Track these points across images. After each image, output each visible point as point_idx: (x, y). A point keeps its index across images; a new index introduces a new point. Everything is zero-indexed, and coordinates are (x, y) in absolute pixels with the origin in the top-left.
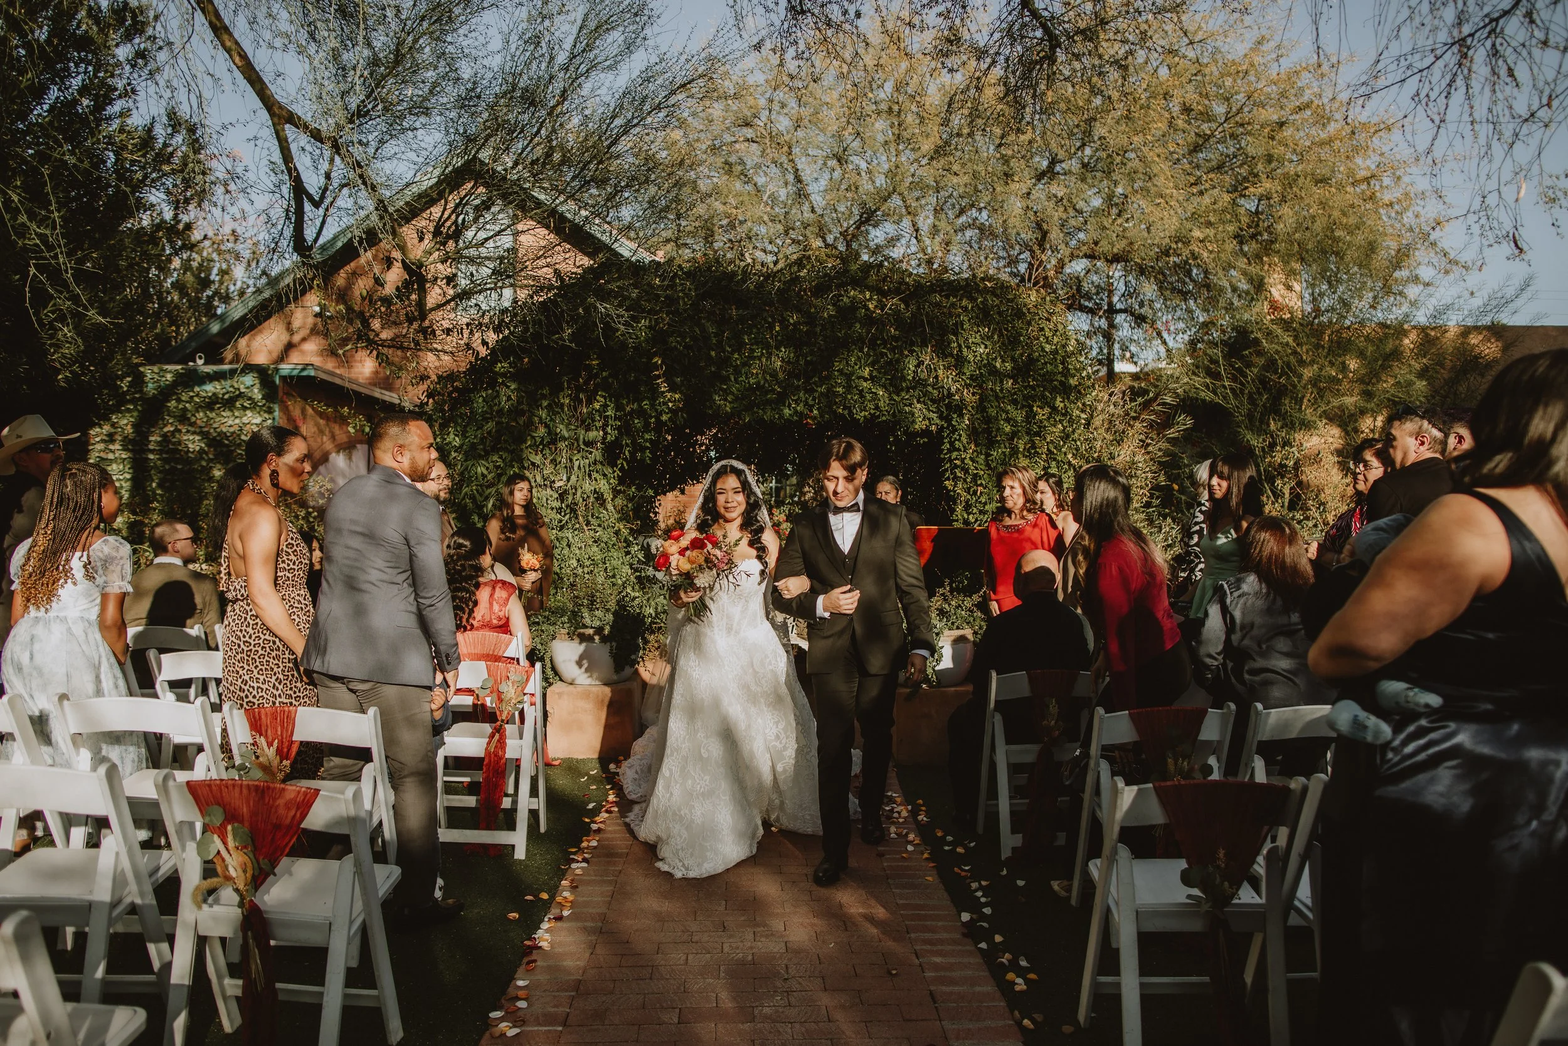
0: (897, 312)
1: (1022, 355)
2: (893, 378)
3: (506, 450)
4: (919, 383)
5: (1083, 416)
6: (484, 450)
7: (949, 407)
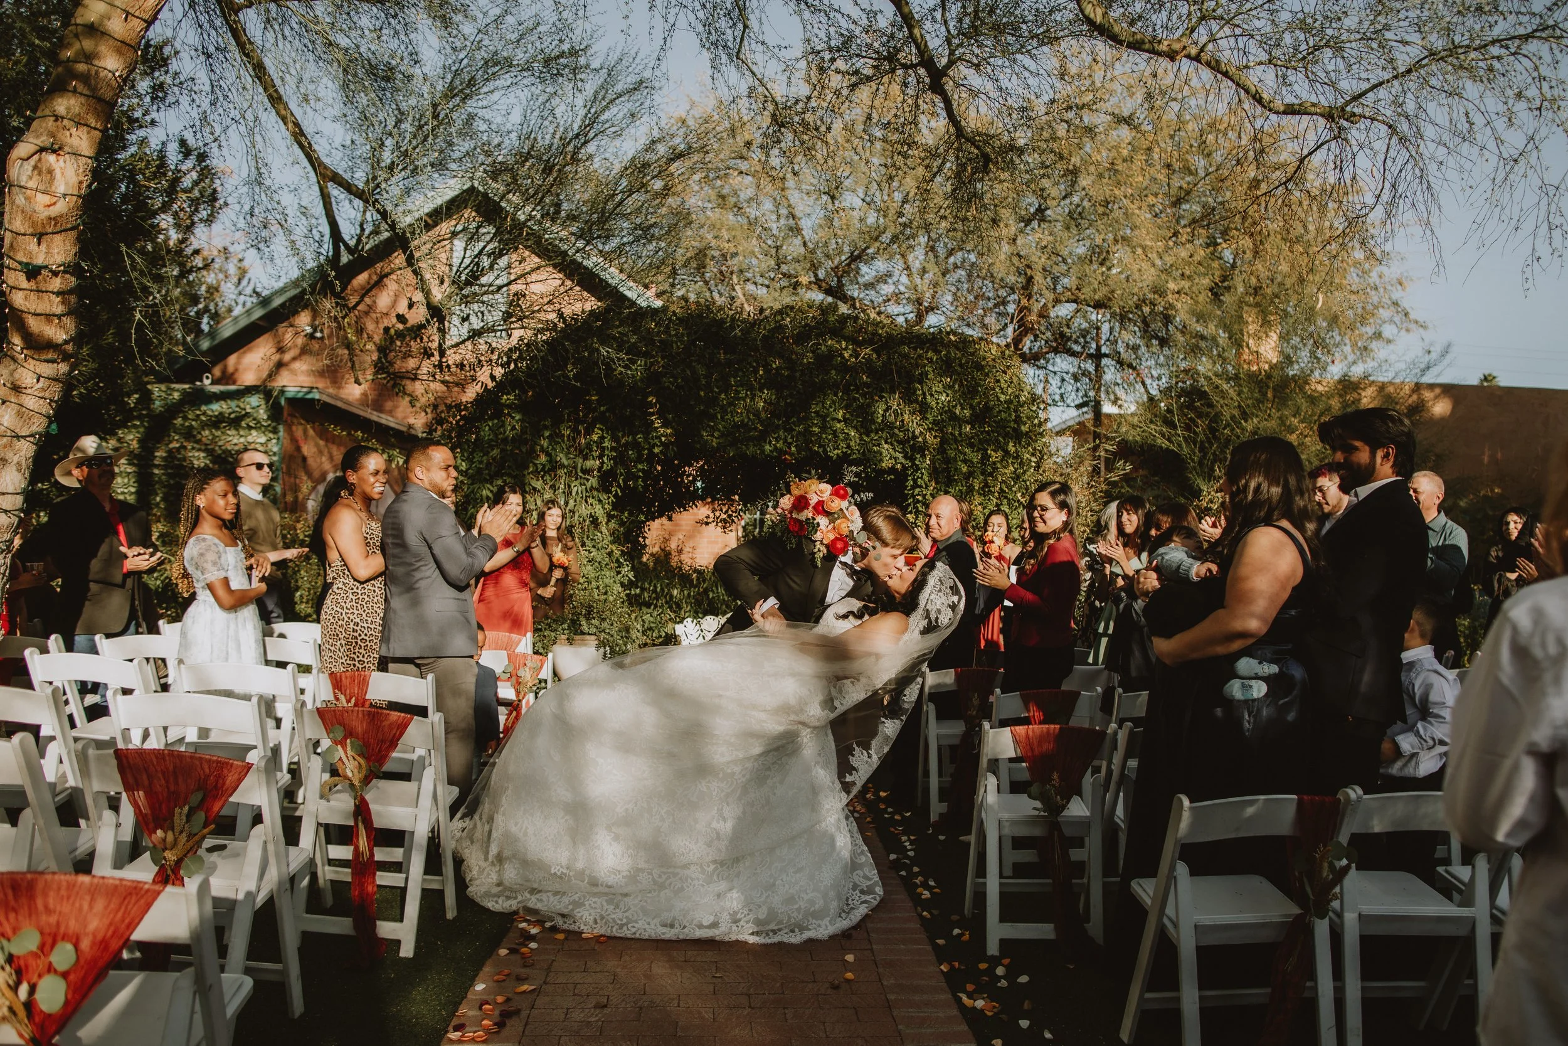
0: (869, 360)
1: (979, 403)
2: (864, 420)
3: (509, 475)
4: (887, 426)
5: (1034, 459)
6: (489, 474)
7: (912, 447)
